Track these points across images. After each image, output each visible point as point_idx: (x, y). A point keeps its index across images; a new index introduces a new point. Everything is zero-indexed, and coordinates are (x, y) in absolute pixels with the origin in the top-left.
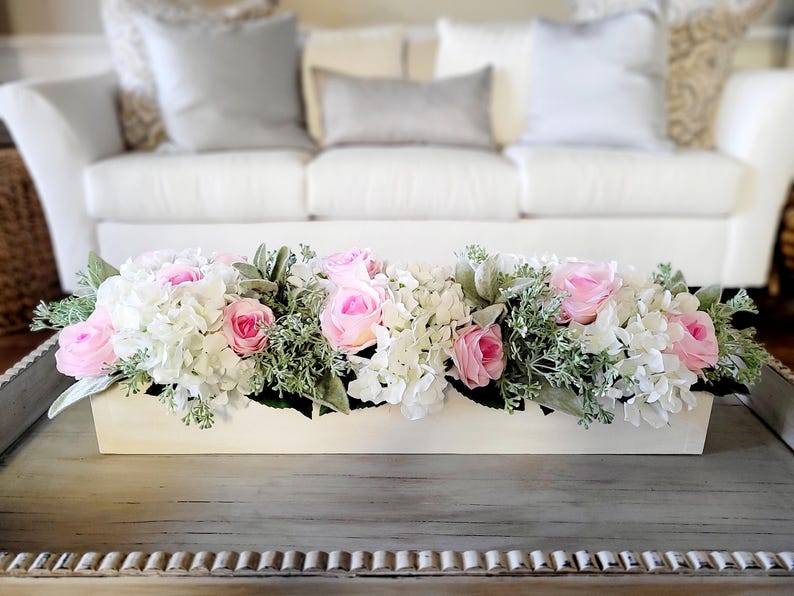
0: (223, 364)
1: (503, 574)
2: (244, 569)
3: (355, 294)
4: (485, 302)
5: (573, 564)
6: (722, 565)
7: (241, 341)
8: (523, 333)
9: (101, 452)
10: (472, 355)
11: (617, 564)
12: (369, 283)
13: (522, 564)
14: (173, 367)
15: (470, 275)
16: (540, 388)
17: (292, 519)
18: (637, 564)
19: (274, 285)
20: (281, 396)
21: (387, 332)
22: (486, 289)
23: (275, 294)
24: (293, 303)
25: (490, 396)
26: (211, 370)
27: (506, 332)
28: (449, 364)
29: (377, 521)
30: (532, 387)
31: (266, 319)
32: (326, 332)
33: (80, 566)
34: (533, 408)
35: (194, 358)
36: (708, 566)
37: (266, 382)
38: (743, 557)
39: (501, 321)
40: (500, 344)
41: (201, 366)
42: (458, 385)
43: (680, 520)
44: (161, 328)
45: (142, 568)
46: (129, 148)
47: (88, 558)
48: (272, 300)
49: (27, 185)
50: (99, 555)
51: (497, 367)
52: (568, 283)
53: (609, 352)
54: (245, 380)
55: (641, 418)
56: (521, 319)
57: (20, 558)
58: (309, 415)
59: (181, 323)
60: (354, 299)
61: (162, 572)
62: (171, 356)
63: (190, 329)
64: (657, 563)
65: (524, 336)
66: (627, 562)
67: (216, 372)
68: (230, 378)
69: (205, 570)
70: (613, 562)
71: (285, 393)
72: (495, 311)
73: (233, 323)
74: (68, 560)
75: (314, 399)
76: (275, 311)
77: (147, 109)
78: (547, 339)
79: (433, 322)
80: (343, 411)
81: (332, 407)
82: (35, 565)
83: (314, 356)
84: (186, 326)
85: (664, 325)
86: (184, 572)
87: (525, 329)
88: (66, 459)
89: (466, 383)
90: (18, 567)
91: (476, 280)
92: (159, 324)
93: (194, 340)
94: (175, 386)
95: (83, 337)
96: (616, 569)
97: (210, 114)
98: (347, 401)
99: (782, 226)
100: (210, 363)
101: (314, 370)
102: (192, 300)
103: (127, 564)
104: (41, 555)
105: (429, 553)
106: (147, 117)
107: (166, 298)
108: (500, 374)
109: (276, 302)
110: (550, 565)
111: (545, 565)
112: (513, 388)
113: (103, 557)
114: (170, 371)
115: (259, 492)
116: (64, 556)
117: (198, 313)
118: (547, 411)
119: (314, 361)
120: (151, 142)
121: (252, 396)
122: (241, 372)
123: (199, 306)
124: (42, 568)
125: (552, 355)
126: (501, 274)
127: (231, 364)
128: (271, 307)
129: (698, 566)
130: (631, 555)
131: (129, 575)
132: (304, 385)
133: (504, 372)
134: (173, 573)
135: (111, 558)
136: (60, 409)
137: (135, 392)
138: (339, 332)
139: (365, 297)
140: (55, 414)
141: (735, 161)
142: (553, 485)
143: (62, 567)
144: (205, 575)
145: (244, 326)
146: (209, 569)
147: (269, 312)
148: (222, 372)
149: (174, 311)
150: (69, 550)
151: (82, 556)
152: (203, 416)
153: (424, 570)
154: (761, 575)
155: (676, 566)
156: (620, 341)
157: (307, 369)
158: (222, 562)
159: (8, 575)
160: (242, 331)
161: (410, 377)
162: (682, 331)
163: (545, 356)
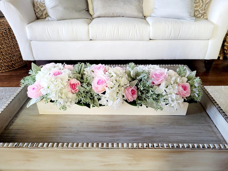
0: (68, 95)
1: (132, 149)
2: (75, 147)
3: (100, 78)
4: (133, 79)
5: (148, 146)
6: (181, 147)
7: (73, 90)
8: (142, 89)
9: (40, 114)
10: (129, 94)
11: (157, 147)
12: (104, 75)
13: (137, 146)
14: (56, 97)
15: (130, 72)
16: (145, 102)
17: (86, 132)
18: (162, 147)
19: (80, 75)
20: (83, 104)
21: (108, 89)
22: (134, 76)
23: (80, 77)
24: (85, 79)
25: (134, 103)
26: (65, 97)
27: (138, 89)
28: (123, 96)
29: (106, 132)
30: (143, 101)
31: (78, 84)
32: (93, 88)
33: (39, 146)
34: (144, 106)
35: (61, 94)
36: (178, 147)
37: (79, 100)
38: (186, 145)
39: (137, 85)
40: (136, 91)
41: (63, 96)
42: (126, 101)
43: (177, 133)
44: (53, 88)
45: (53, 147)
46: (38, 18)
47: (41, 144)
48: (80, 79)
49: (10, 29)
50: (43, 143)
51: (135, 96)
52: (154, 76)
53: (163, 94)
54: (74, 99)
55: (170, 109)
56: (141, 86)
57: (26, 144)
58: (90, 108)
59: (57, 86)
60: (100, 80)
61: (57, 147)
62: (56, 94)
63: (60, 88)
64: (166, 146)
65: (142, 90)
66: (160, 146)
67: (67, 97)
68: (70, 98)
69: (67, 147)
70: (157, 146)
71: (83, 103)
72: (135, 82)
73: (70, 85)
74: (36, 145)
75: (91, 104)
76: (81, 82)
77: (42, 6)
78: (148, 90)
79: (120, 85)
80: (98, 107)
81: (95, 106)
82: (29, 146)
83: (91, 93)
84: (59, 87)
85: (177, 87)
86: (62, 147)
87: (142, 88)
88: (32, 115)
89: (128, 100)
90: (25, 146)
91: (131, 74)
92: (52, 87)
93: (61, 90)
94: (57, 101)
95: (34, 89)
96: (157, 148)
97: (60, 9)
98: (99, 104)
99: (224, 41)
100: (65, 95)
101: (90, 97)
102: (60, 80)
103: (49, 146)
104: (30, 143)
105: (116, 144)
106: (42, 9)
107: (53, 80)
108: (136, 98)
109: (81, 79)
110: (143, 147)
111: (142, 146)
112: (139, 102)
113: (44, 144)
114: (56, 98)
115: (78, 125)
116: (35, 143)
117: (61, 83)
118: (147, 107)
119: (90, 95)
120: (44, 16)
121: (76, 103)
122: (73, 97)
123: (61, 81)
124: (31, 146)
125: (149, 95)
126: (138, 72)
127: (70, 95)
128: (79, 81)
129: (175, 147)
130: (161, 144)
131: (50, 148)
132: (88, 101)
133: (137, 98)
134: (60, 147)
135: (46, 144)
136: (29, 106)
137: (47, 102)
138: (97, 88)
139: (103, 80)
140: (28, 107)
141: (212, 23)
142: (148, 123)
143: (35, 146)
144: (67, 148)
145: (73, 86)
146: (68, 147)
147: (79, 82)
148: (68, 97)
149: (55, 83)
150: (37, 142)
151: (39, 143)
152: (64, 108)
153: (115, 147)
154: (189, 149)
155: (171, 147)
156: (165, 91)
157: (89, 97)
158: (70, 146)
159: (24, 148)
160: (73, 87)
161: (114, 100)
162: (181, 89)
163: (147, 95)
